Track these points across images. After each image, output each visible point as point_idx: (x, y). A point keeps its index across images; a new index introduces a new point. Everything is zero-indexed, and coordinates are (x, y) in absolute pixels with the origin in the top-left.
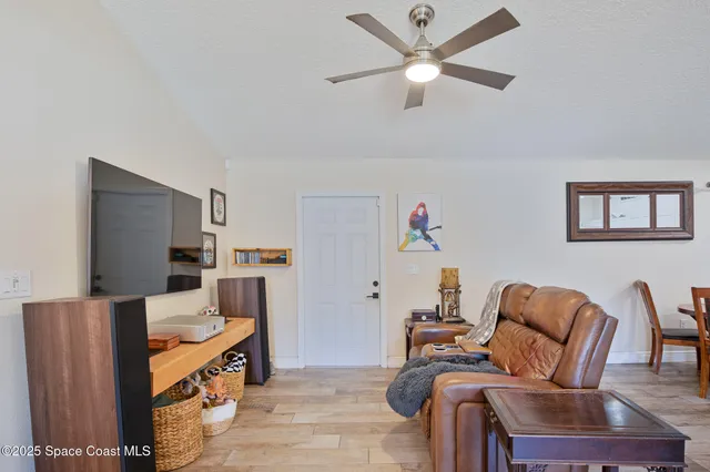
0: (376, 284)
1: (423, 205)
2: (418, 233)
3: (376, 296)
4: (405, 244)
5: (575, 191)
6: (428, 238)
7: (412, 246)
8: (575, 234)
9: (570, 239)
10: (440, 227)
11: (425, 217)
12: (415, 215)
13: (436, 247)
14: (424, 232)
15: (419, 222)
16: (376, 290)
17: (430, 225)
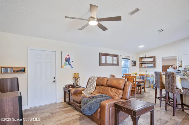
0: (54, 78)
1: (68, 55)
2: (67, 63)
3: (54, 81)
4: (64, 66)
5: (101, 54)
6: (70, 64)
7: (65, 67)
8: (101, 64)
9: (100, 66)
10: (73, 62)
11: (69, 59)
12: (66, 58)
13: (72, 67)
14: (69, 63)
15: (68, 60)
16: (55, 80)
17: (70, 61)
